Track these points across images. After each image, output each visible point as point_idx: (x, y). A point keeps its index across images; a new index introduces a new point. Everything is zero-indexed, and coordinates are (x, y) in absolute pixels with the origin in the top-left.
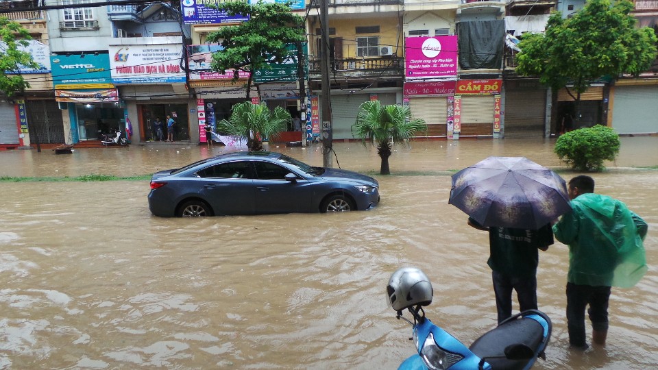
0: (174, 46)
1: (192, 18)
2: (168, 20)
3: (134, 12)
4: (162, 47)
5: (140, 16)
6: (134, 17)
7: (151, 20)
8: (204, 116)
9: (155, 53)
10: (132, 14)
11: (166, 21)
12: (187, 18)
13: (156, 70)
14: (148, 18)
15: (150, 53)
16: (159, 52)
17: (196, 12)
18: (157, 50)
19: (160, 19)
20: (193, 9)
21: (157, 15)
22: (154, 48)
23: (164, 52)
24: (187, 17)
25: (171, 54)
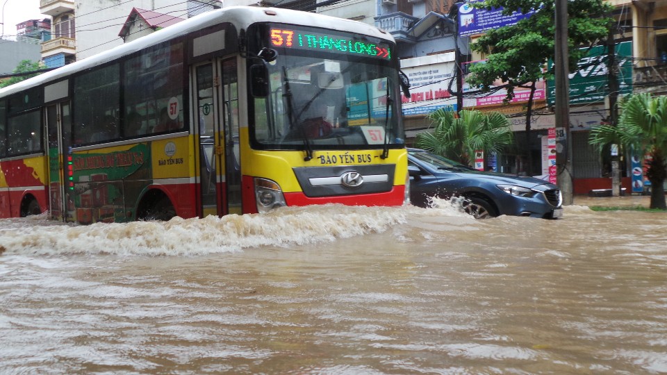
0: (444, 66)
1: (470, 27)
2: (445, 35)
3: (405, 30)
4: (432, 68)
5: (410, 34)
6: (404, 36)
7: (425, 37)
8: (482, 157)
9: (423, 76)
10: (401, 32)
11: (443, 37)
12: (465, 29)
13: (422, 98)
14: (421, 36)
15: (418, 76)
16: (428, 75)
17: (475, 20)
18: (425, 73)
19: (436, 34)
20: (472, 16)
21: (432, 30)
22: (422, 70)
23: (433, 75)
24: (465, 26)
25: (441, 76)
